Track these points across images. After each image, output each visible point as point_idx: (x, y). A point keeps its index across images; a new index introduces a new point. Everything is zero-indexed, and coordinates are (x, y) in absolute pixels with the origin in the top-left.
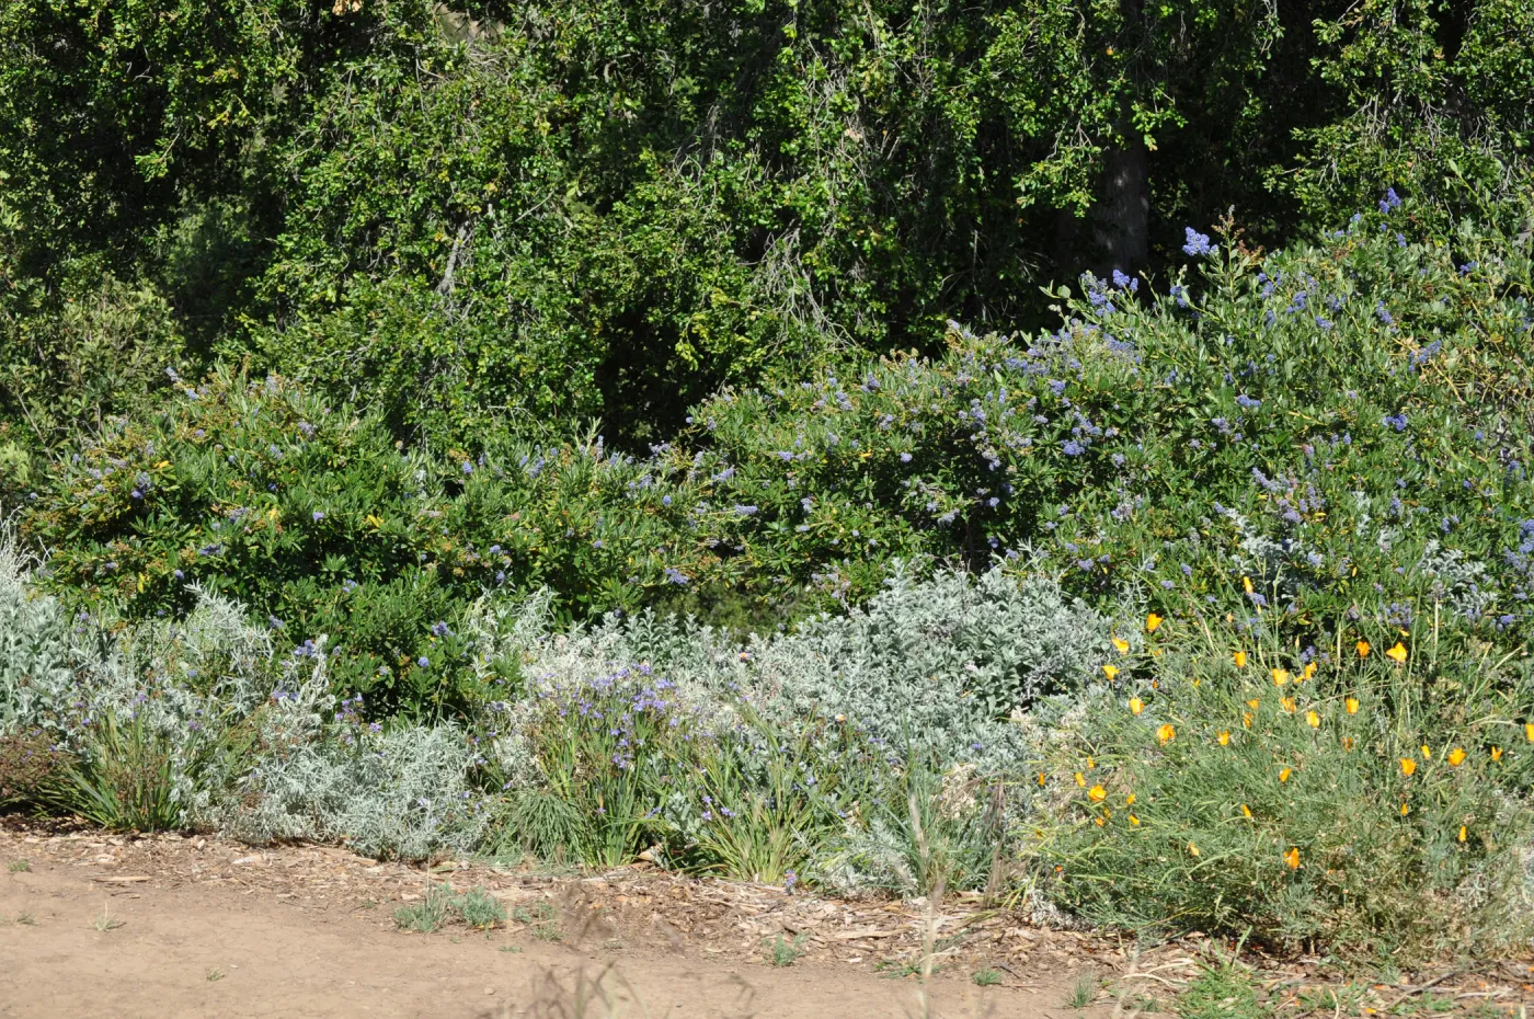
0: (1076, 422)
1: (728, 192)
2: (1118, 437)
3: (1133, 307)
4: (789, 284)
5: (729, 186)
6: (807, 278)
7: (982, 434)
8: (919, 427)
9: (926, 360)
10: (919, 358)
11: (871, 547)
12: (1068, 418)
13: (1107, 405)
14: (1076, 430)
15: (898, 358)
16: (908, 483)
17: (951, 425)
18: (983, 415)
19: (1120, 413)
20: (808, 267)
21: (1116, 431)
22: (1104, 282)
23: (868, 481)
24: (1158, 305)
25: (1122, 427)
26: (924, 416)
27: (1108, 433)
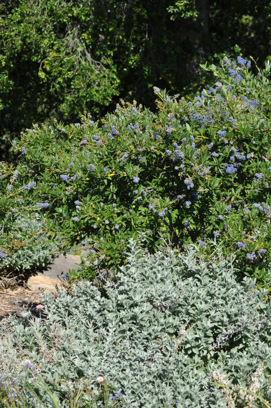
0: (232, 153)
1: (52, 10)
2: (254, 158)
3: (248, 76)
4: (78, 47)
5: (51, 8)
6: (84, 44)
7: (182, 166)
8: (143, 160)
9: (141, 106)
10: (137, 105)
11: (116, 230)
12: (227, 149)
13: (248, 141)
14: (232, 158)
15: (126, 106)
16: (136, 192)
17: (161, 155)
18: (182, 155)
19: (256, 146)
20: (84, 40)
21: (252, 155)
22: (234, 63)
23: (113, 188)
24: (260, 74)
25: (255, 152)
26: (146, 153)
27: (248, 156)
